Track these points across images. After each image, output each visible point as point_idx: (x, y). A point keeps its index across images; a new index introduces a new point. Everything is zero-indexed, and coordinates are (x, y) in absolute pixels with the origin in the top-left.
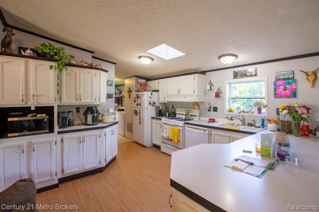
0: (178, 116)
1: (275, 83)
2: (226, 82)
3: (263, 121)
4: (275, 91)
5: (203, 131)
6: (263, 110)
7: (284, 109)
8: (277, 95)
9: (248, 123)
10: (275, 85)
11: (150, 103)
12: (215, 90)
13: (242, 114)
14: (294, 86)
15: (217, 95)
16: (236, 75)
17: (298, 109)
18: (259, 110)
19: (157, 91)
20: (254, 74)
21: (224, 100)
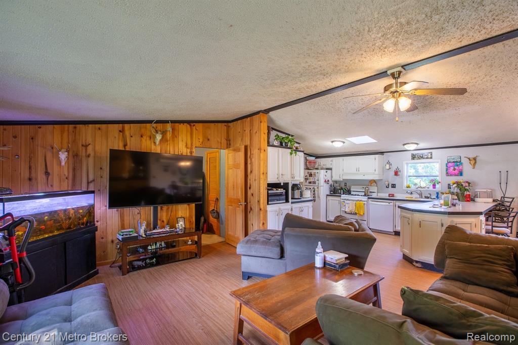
0: (352, 193)
1: (447, 165)
2: (404, 163)
3: (437, 193)
4: (447, 171)
5: (387, 204)
6: (437, 186)
7: (454, 184)
8: (448, 174)
9: (425, 197)
10: (447, 166)
11: (325, 181)
12: (394, 168)
13: (419, 189)
14: (460, 168)
15: (396, 173)
16: (413, 157)
17: (463, 184)
18: (434, 186)
19: (331, 169)
20: (429, 157)
21: (402, 178)
